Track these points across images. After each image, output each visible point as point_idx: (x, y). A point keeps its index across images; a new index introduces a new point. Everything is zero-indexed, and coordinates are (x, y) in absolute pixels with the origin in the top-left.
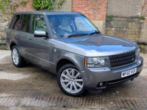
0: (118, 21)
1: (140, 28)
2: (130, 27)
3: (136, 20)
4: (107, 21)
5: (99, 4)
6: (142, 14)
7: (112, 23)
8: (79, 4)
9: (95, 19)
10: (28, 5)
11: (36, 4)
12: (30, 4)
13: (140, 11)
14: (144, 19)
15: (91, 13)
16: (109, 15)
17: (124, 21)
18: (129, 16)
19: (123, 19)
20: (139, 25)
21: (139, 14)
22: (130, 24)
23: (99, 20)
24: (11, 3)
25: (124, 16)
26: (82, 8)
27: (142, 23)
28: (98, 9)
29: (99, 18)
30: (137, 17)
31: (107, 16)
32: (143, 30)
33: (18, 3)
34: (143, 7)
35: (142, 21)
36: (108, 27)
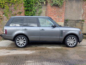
0: (71, 22)
1: (82, 26)
2: (77, 25)
3: (80, 22)
4: (65, 23)
5: (61, 13)
6: (82, 18)
7: (68, 23)
8: (51, 13)
9: (59, 21)
10: (22, 14)
11: (26, 14)
12: (24, 13)
13: (81, 17)
14: (84, 21)
15: (57, 18)
16: (66, 19)
17: (74, 22)
18: (76, 20)
19: (73, 21)
20: (81, 24)
21: (81, 19)
22: (77, 24)
23: (62, 22)
24: (12, 13)
25: (73, 20)
26: (52, 15)
27: (83, 23)
28: (61, 16)
29: (61, 21)
30: (80, 20)
31: (65, 20)
32: (83, 27)
33: (16, 13)
34: (82, 15)
35: (83, 22)
36: (66, 26)
